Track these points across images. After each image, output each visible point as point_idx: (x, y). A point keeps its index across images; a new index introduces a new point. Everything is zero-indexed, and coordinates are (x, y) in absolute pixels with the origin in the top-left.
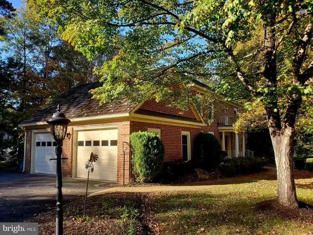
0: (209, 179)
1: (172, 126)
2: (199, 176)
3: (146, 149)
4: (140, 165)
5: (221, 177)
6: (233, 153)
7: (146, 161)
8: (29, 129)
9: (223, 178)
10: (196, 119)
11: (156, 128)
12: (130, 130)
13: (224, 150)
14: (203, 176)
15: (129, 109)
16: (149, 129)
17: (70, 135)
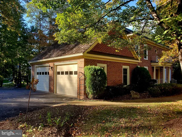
0: (140, 98)
1: (115, 62)
2: (132, 96)
3: (93, 77)
4: (89, 87)
5: (148, 97)
6: (162, 81)
7: (93, 85)
8: (33, 65)
9: (150, 98)
10: (134, 58)
11: (104, 63)
12: (84, 64)
13: (155, 79)
14: (135, 96)
15: (83, 50)
16: (98, 64)
17: (53, 68)
